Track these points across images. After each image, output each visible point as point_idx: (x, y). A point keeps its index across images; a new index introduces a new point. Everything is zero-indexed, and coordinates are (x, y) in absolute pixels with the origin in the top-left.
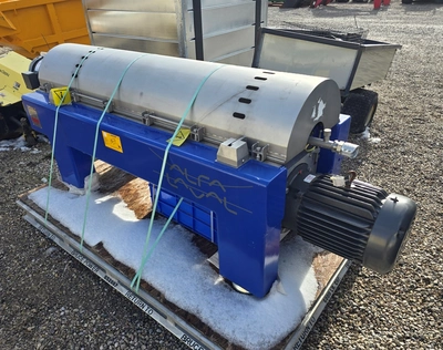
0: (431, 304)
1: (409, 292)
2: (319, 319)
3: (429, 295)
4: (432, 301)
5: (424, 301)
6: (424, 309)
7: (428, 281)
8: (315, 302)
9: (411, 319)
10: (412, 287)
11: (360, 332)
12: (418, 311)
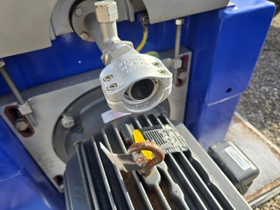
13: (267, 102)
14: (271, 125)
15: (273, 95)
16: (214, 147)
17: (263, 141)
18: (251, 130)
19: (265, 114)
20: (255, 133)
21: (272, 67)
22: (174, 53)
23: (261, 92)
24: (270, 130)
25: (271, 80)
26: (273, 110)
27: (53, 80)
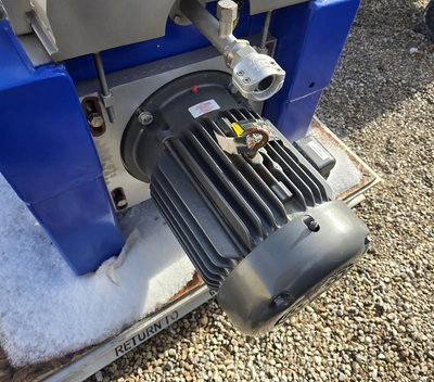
0: (361, 347)
1: (343, 317)
2: (189, 316)
3: (367, 333)
4: (366, 343)
5: (355, 339)
6: (346, 351)
7: (380, 311)
8: (165, 307)
9: (319, 359)
10: (351, 312)
11: (233, 353)
12: (336, 351)
13: (351, 102)
14: (352, 132)
15: (358, 93)
16: (298, 142)
17: (342, 148)
18: (329, 136)
19: (347, 118)
20: (334, 139)
21: (361, 53)
22: (261, 41)
23: (344, 88)
24: (351, 138)
25: (357, 72)
26: (356, 112)
27: (118, 70)
